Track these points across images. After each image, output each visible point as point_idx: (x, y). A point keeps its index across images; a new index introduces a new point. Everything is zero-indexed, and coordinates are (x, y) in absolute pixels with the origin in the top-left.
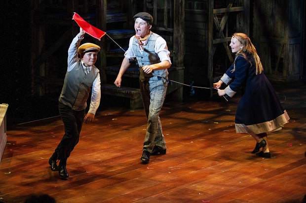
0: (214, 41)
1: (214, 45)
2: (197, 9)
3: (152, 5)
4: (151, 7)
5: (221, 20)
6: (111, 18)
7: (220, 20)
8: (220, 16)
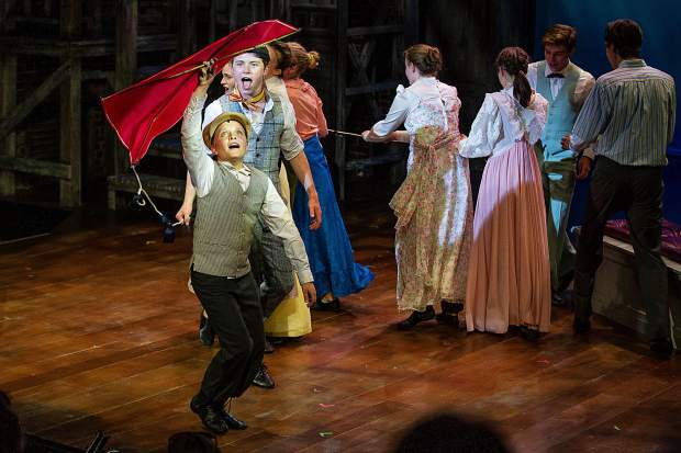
0: (347, 90)
1: (348, 99)
2: (316, 26)
3: (228, 18)
4: (225, 22)
5: (362, 48)
6: (145, 43)
7: (360, 50)
8: (361, 42)
